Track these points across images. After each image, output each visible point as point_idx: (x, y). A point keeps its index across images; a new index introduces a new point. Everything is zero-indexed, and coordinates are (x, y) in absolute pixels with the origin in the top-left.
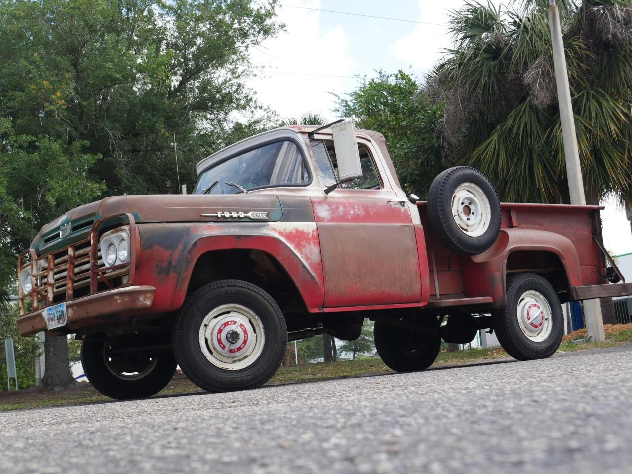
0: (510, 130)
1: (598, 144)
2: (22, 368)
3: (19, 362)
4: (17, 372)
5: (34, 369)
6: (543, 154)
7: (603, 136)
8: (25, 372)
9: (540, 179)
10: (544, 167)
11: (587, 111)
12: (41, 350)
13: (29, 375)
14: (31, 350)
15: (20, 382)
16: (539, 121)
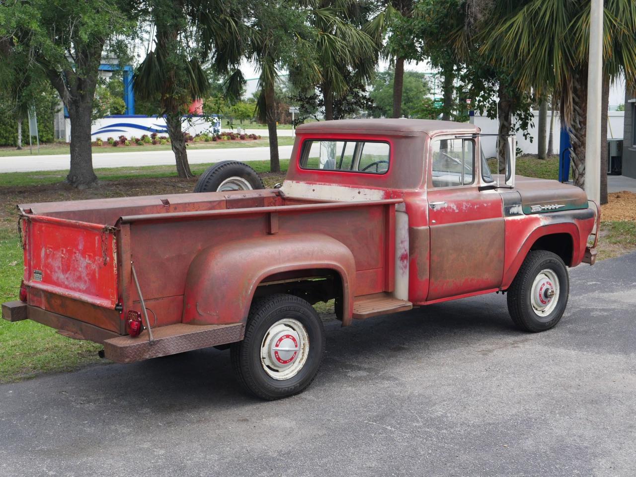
0: (537, 13)
1: (620, 39)
2: (43, 123)
3: (40, 117)
4: (38, 126)
5: (53, 124)
6: (565, 41)
7: (626, 32)
8: (45, 126)
9: (558, 66)
10: (564, 53)
11: (615, 5)
12: (59, 107)
13: (48, 130)
14: (50, 106)
15: (41, 136)
16: (565, 6)
